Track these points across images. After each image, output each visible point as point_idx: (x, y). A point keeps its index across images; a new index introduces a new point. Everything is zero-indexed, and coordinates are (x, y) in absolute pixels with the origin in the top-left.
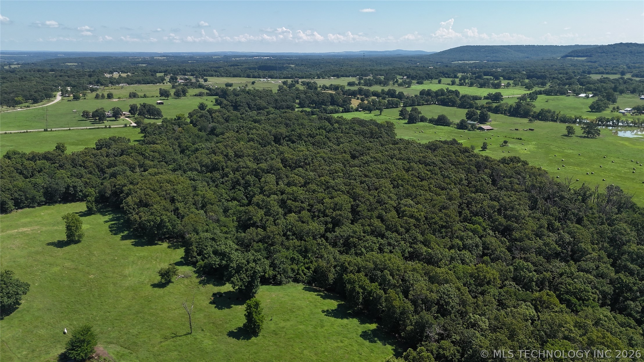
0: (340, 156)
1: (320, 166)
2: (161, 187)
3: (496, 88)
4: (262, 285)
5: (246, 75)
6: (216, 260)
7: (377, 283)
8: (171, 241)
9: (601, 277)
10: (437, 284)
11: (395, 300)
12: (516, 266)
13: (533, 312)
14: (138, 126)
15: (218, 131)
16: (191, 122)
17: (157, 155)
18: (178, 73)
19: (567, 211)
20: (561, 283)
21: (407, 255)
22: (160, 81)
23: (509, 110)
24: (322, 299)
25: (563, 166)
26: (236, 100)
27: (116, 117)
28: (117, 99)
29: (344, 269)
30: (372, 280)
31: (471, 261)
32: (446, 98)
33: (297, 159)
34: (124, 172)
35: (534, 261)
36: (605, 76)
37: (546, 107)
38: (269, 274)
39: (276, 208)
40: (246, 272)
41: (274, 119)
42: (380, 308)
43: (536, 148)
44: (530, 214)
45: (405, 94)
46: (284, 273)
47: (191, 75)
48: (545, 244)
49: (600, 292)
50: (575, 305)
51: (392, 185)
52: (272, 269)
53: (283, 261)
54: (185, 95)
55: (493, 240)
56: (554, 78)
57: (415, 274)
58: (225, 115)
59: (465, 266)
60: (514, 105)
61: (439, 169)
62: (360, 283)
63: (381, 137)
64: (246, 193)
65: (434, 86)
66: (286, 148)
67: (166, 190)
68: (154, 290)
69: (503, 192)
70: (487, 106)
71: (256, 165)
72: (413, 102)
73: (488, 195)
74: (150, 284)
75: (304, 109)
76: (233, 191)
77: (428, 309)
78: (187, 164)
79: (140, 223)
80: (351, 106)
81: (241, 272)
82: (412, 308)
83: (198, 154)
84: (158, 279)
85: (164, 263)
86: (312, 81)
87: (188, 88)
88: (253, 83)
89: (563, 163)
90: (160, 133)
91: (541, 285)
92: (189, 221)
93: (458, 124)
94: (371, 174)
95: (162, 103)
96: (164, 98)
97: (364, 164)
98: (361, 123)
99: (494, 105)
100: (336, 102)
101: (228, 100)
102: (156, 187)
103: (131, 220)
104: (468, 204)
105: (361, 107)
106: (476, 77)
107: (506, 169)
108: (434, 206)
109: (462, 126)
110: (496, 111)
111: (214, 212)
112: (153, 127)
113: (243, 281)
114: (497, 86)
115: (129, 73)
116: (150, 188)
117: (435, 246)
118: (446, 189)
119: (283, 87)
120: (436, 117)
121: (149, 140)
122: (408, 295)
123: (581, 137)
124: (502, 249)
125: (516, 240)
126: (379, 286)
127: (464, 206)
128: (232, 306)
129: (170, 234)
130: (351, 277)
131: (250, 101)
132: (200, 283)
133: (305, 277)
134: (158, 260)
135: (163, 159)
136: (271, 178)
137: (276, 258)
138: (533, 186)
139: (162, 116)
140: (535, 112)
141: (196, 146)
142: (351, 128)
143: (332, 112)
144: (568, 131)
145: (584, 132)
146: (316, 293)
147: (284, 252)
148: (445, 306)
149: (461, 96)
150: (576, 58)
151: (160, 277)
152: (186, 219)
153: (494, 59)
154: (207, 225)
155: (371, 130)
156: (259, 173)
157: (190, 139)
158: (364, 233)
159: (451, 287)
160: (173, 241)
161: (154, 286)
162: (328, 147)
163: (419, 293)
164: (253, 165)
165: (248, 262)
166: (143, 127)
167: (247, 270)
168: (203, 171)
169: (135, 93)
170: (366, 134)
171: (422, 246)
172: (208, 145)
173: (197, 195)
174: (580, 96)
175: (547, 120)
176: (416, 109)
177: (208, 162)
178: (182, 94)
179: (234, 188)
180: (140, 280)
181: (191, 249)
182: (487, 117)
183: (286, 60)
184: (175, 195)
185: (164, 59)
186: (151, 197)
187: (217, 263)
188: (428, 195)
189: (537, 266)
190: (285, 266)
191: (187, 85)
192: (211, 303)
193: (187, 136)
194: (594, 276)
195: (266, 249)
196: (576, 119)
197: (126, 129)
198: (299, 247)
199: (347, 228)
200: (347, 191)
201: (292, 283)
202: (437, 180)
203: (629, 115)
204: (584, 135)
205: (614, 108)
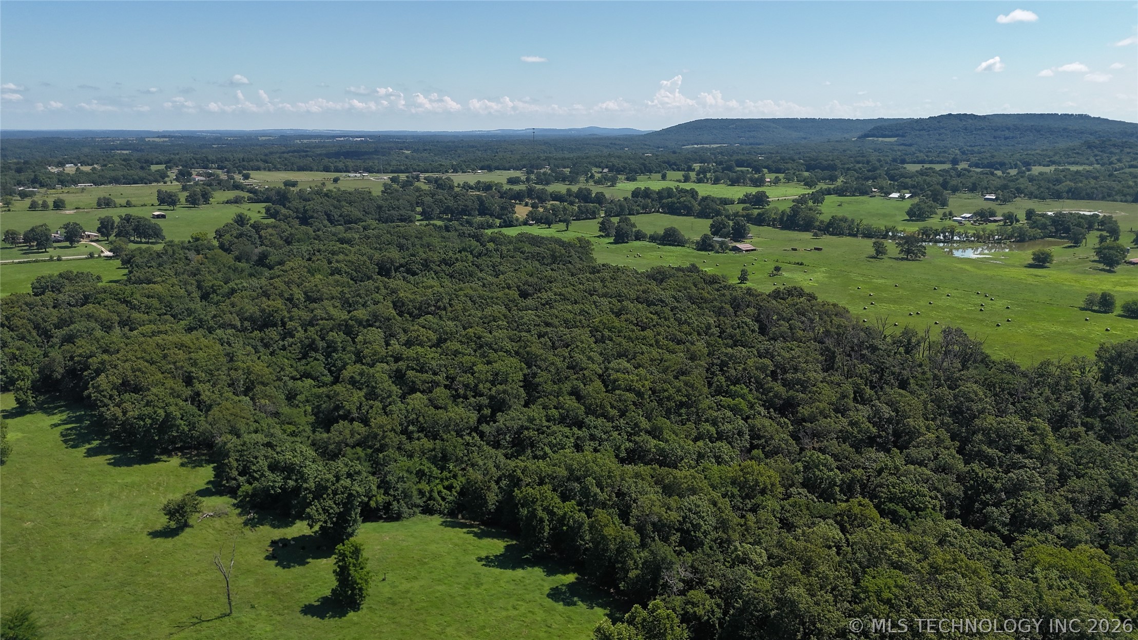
0: (500, 294)
1: (464, 310)
2: (165, 357)
3: (757, 186)
4: (364, 521)
5: (321, 167)
6: (275, 481)
7: (573, 502)
8: (187, 454)
9: (943, 470)
10: (676, 497)
11: (606, 525)
12: (805, 462)
13: (838, 534)
14: (117, 255)
15: (273, 259)
16: (222, 247)
17: (155, 302)
18: (193, 164)
19: (882, 370)
20: (881, 486)
21: (623, 454)
22: (159, 178)
23: (780, 218)
24: (475, 538)
25: (872, 304)
26: (304, 207)
27: (72, 242)
28: (73, 209)
29: (515, 482)
30: (565, 498)
31: (732, 458)
32: (676, 201)
33: (422, 301)
34: (90, 332)
35: (835, 452)
36: (927, 166)
37: (840, 213)
38: (377, 502)
39: (387, 385)
40: (334, 496)
41: (378, 237)
42: (581, 545)
43: (827, 277)
44: (824, 378)
45: (607, 196)
46: (405, 498)
47: (218, 169)
48: (852, 424)
49: (942, 495)
50: (905, 519)
51: (593, 338)
52: (383, 492)
53: (403, 478)
54: (206, 201)
55: (767, 422)
56: (848, 169)
57: (640, 481)
58: (284, 232)
59: (723, 467)
60: (788, 210)
61: (672, 310)
62: (545, 504)
63: (570, 262)
64: (328, 364)
65: (656, 184)
66: (401, 283)
67: (176, 362)
68: (154, 542)
69: (779, 344)
70: (745, 213)
71: (346, 313)
72: (622, 209)
73: (753, 349)
74: (146, 533)
75: (431, 222)
76: (304, 361)
77: (665, 539)
78: (215, 316)
79: (124, 422)
80: (515, 216)
81: (325, 496)
82: (637, 539)
83: (235, 299)
84: (162, 521)
85: (174, 493)
86: (444, 176)
87: (214, 190)
88: (336, 180)
89: (871, 300)
90: (160, 265)
91: (848, 490)
92: (221, 415)
93: (697, 243)
94: (556, 321)
95: (163, 216)
96: (167, 207)
97: (544, 305)
98: (535, 241)
99: (756, 212)
100: (489, 210)
101: (289, 208)
102: (154, 356)
103: (106, 419)
104: (723, 365)
105: (532, 217)
106: (724, 169)
107: (780, 307)
108: (665, 371)
109: (704, 245)
110: (760, 221)
111: (270, 398)
112: (147, 255)
113: (329, 514)
114: (759, 182)
115: (95, 166)
116: (143, 358)
117: (670, 436)
118: (684, 343)
119: (391, 186)
120: (661, 232)
121: (139, 277)
122: (628, 519)
123: (896, 259)
124: (782, 436)
125: (804, 420)
126: (578, 506)
127: (716, 369)
128: (308, 560)
129: (184, 442)
130: (528, 494)
131: (332, 208)
132: (246, 524)
133: (443, 503)
134: (161, 488)
135: (167, 311)
136: (375, 335)
137: (389, 472)
138: (827, 333)
139: (163, 238)
140: (822, 222)
141: (232, 284)
142: (517, 249)
143: (482, 226)
144: (876, 250)
145: (902, 251)
146: (465, 530)
147: (404, 461)
148: (692, 533)
149: (700, 197)
150: (880, 139)
151: (168, 517)
152: (215, 410)
153: (752, 140)
154: (256, 421)
155: (554, 251)
156: (352, 326)
157: (220, 275)
158: (548, 421)
159: (701, 499)
160: (190, 453)
161: (155, 534)
162: (479, 280)
163: (648, 513)
164: (341, 315)
165: (338, 479)
166: (126, 255)
167: (335, 493)
168: (246, 328)
169: (108, 199)
170: (544, 258)
171: (650, 438)
172: (254, 282)
173: (236, 370)
174: (891, 196)
175: (843, 234)
176: (626, 219)
177: (255, 312)
178: (202, 200)
179: (305, 356)
180: (126, 525)
181: (226, 464)
182: (745, 230)
183: (395, 142)
184: (193, 369)
185: (164, 142)
186: (146, 373)
187: (277, 485)
188: (655, 353)
189: (841, 461)
190: (406, 486)
191: (210, 185)
192: (267, 558)
193: (212, 269)
194: (932, 470)
195: (370, 458)
196: (887, 232)
197: (91, 262)
198: (432, 451)
199: (518, 414)
200: (515, 351)
201: (420, 516)
202: (669, 327)
203: (968, 224)
204: (902, 256)
205: (944, 215)
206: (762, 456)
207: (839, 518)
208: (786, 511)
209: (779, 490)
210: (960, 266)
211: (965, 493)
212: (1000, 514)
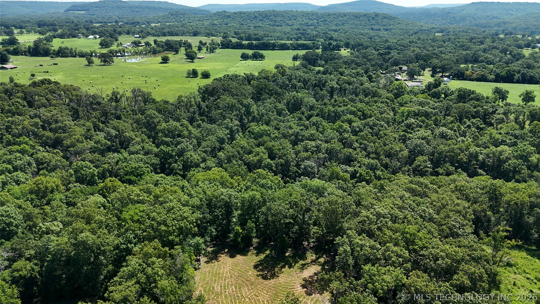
3: (9, 35)
9: (148, 153)
12: (74, 168)
13: (102, 200)
20: (120, 169)
23: (28, 51)
25: (93, 86)
31: (27, 179)
35: (91, 159)
43: (64, 77)
44: (75, 123)
48: (96, 143)
49: (150, 165)
56: (63, 25)
69: (42, 110)
70: (5, 49)
73: (27, 116)
89: (91, 85)
99: (12, 48)
104: (8, 128)
107: (38, 90)
110: (15, 53)
114: (10, 33)
123: (100, 65)
124: (57, 159)
138: (71, 100)
144: (88, 62)
145: (101, 61)
148: (8, 229)
150: (77, 12)
174: (89, 37)
175: (68, 56)
182: (7, 58)
189: (95, 163)
194: (143, 155)
203: (130, 48)
204: (102, 63)
205: (118, 44)
206: (47, 173)
207: (101, 192)
208: (69, 197)
209: (62, 188)
210: (131, 66)
211: (160, 161)
212: (178, 166)
